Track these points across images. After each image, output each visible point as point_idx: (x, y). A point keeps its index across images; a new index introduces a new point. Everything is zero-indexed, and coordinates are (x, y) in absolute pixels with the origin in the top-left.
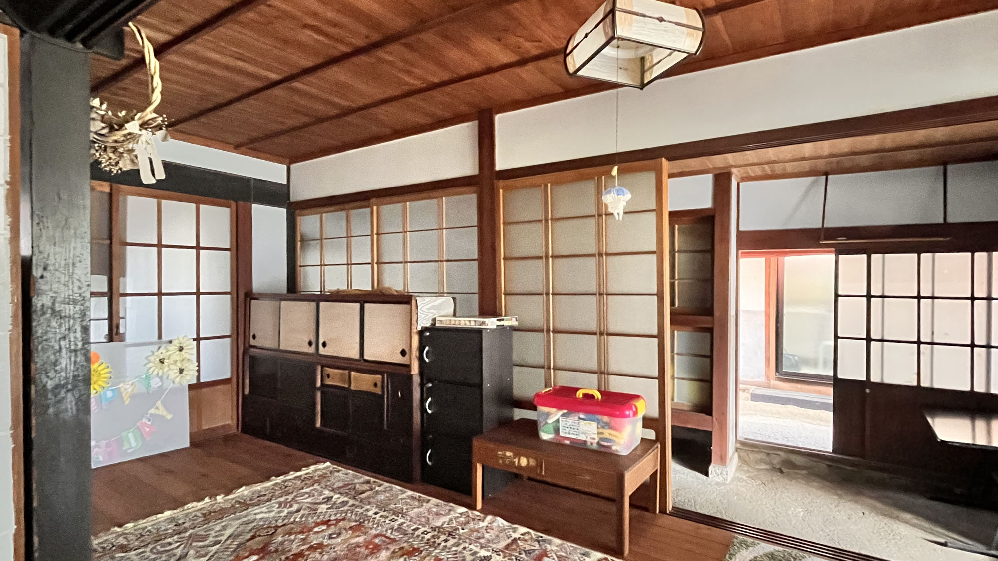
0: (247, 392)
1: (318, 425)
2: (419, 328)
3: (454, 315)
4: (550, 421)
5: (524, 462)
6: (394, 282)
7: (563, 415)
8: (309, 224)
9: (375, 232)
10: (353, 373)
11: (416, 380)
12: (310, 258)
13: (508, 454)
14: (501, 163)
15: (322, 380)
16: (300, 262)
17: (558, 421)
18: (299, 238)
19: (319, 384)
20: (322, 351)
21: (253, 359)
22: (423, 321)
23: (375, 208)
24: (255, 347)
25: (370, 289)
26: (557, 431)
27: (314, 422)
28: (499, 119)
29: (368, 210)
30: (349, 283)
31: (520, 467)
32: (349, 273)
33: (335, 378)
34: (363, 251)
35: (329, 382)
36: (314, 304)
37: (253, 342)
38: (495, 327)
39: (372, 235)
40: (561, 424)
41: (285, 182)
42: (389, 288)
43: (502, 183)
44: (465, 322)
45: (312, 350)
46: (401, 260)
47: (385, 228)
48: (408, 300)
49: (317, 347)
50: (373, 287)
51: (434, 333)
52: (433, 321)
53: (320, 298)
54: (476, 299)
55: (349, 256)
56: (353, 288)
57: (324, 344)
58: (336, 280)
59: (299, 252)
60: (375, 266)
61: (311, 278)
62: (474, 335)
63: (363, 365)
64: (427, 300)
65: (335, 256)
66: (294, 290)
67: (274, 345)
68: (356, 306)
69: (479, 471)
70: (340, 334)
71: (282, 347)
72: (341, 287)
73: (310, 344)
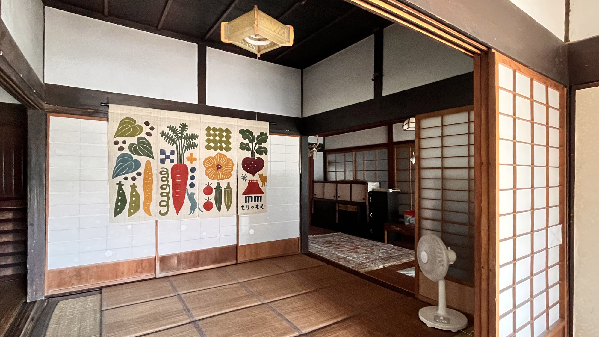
0: (313, 212)
1: (337, 222)
2: (369, 191)
3: (380, 188)
4: (408, 219)
5: (398, 229)
6: (360, 177)
7: (411, 217)
8: (331, 157)
9: (354, 161)
10: (348, 206)
11: (368, 207)
12: (332, 169)
13: (394, 227)
14: (395, 139)
15: (338, 208)
16: (328, 170)
17: (410, 219)
18: (327, 162)
19: (337, 209)
20: (338, 199)
21: (315, 201)
22: (370, 189)
23: (354, 153)
24: (315, 198)
25: (352, 179)
26: (409, 222)
27: (336, 221)
28: (395, 126)
29: (352, 153)
30: (345, 177)
31: (398, 230)
32: (345, 174)
33: (342, 207)
34: (350, 167)
35: (340, 209)
36: (335, 184)
37: (315, 196)
38: (392, 191)
39: (353, 161)
40: (411, 219)
41: (323, 143)
42: (359, 179)
43: (395, 146)
44: (382, 190)
45: (335, 199)
46: (363, 170)
47: (358, 159)
48: (365, 183)
49: (337, 198)
50: (353, 179)
51: (373, 193)
52: (373, 189)
53: (336, 182)
54: (387, 183)
55: (345, 169)
56: (347, 179)
57: (339, 197)
58: (340, 177)
59: (328, 166)
60: (354, 172)
61: (332, 176)
62: (386, 194)
63: (351, 203)
64: (371, 183)
65: (340, 168)
66: (326, 179)
67: (322, 197)
68: (349, 185)
69: (386, 233)
70: (344, 193)
71: (325, 198)
72: (343, 179)
73: (334, 197)
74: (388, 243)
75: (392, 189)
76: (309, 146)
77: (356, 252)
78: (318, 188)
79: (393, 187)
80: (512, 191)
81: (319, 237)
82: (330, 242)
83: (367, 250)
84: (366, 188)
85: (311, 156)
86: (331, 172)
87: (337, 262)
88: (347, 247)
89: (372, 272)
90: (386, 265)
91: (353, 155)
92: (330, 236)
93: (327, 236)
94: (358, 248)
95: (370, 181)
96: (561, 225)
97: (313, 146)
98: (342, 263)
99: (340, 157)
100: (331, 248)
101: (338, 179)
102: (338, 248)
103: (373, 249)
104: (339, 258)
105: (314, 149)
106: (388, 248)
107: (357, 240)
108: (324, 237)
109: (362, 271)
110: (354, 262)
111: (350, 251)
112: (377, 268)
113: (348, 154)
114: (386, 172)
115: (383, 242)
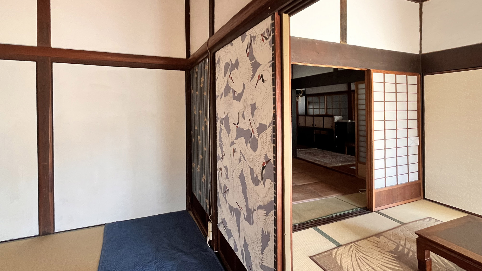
0: (298, 135)
1: (314, 141)
2: (335, 122)
3: (343, 119)
5: (354, 145)
6: (330, 113)
8: (309, 99)
9: (325, 102)
10: (321, 131)
11: (334, 132)
12: (311, 107)
16: (308, 107)
18: (307, 103)
19: (314, 133)
21: (299, 128)
22: (336, 120)
23: (325, 96)
32: (319, 110)
34: (322, 106)
35: (316, 133)
37: (300, 125)
38: (350, 122)
44: (344, 121)
46: (331, 108)
47: (328, 101)
48: (332, 116)
49: (314, 126)
50: (325, 113)
51: (338, 123)
52: (338, 120)
53: (313, 116)
54: (347, 116)
55: (319, 107)
56: (321, 114)
57: (315, 125)
58: (316, 112)
59: (308, 106)
60: (326, 109)
61: (311, 111)
62: (346, 123)
63: (323, 129)
64: (336, 116)
65: (316, 107)
66: (306, 114)
67: (304, 125)
68: (322, 118)
69: (346, 147)
70: (319, 123)
71: (306, 126)
72: (318, 113)
73: (312, 125)
74: (347, 154)
75: (350, 120)
76: (296, 95)
77: (326, 158)
78: (301, 119)
79: (351, 120)
80: (384, 121)
81: (303, 150)
82: (310, 153)
83: (333, 157)
84: (334, 119)
85: (297, 101)
86: (310, 109)
87: (314, 162)
88: (320, 156)
89: (335, 167)
90: (343, 164)
91: (325, 98)
92: (310, 150)
93: (308, 150)
94: (328, 156)
95: (336, 115)
96: (418, 137)
97: (299, 95)
98: (317, 162)
99: (316, 99)
100: (310, 156)
101: (315, 114)
102: (315, 156)
103: (337, 157)
104: (315, 160)
105: (299, 97)
106: (348, 157)
107: (327, 152)
108: (306, 150)
109: (328, 166)
110: (324, 162)
111: (322, 157)
112: (338, 165)
113: (321, 97)
114: (347, 109)
115: (344, 153)
